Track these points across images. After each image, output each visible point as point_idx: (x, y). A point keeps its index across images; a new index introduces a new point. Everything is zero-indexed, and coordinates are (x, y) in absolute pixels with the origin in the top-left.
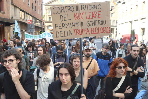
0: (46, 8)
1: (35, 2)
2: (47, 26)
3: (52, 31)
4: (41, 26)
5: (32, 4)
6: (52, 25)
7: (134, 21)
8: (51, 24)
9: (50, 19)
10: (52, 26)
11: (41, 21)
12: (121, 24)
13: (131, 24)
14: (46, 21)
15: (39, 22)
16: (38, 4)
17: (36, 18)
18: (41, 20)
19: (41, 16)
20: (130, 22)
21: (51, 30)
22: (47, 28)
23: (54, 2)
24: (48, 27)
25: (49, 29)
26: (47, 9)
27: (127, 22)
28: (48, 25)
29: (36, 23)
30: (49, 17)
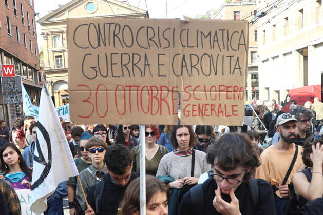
0: (45, 32)
1: (16, 14)
2: (52, 82)
3: (68, 96)
4: (36, 83)
5: (8, 19)
6: (67, 80)
7: (314, 48)
8: (65, 77)
9: (59, 63)
10: (65, 82)
11: (36, 70)
12: (281, 56)
13: (302, 57)
14: (49, 69)
15: (31, 74)
16: (23, 20)
17: (22, 62)
18: (34, 66)
19: (34, 54)
20: (298, 51)
21: (65, 93)
22: (53, 90)
23: (67, 13)
24: (56, 86)
25: (59, 92)
26: (48, 34)
27: (291, 52)
28: (54, 81)
29: (22, 75)
30: (57, 57)
